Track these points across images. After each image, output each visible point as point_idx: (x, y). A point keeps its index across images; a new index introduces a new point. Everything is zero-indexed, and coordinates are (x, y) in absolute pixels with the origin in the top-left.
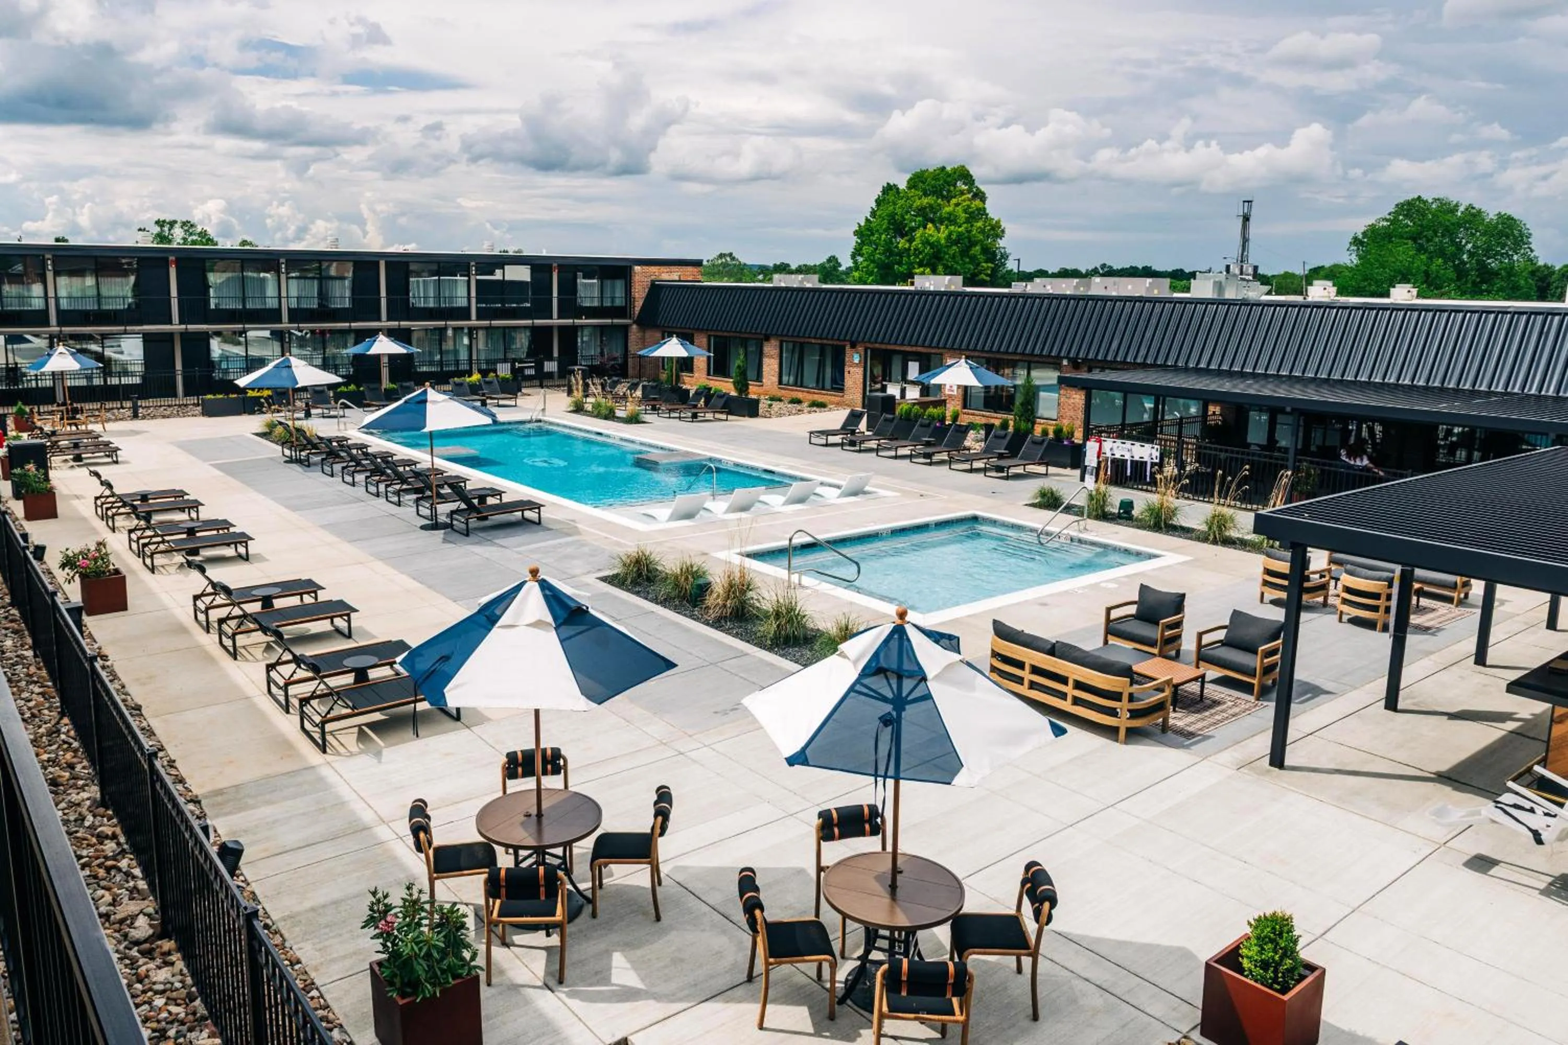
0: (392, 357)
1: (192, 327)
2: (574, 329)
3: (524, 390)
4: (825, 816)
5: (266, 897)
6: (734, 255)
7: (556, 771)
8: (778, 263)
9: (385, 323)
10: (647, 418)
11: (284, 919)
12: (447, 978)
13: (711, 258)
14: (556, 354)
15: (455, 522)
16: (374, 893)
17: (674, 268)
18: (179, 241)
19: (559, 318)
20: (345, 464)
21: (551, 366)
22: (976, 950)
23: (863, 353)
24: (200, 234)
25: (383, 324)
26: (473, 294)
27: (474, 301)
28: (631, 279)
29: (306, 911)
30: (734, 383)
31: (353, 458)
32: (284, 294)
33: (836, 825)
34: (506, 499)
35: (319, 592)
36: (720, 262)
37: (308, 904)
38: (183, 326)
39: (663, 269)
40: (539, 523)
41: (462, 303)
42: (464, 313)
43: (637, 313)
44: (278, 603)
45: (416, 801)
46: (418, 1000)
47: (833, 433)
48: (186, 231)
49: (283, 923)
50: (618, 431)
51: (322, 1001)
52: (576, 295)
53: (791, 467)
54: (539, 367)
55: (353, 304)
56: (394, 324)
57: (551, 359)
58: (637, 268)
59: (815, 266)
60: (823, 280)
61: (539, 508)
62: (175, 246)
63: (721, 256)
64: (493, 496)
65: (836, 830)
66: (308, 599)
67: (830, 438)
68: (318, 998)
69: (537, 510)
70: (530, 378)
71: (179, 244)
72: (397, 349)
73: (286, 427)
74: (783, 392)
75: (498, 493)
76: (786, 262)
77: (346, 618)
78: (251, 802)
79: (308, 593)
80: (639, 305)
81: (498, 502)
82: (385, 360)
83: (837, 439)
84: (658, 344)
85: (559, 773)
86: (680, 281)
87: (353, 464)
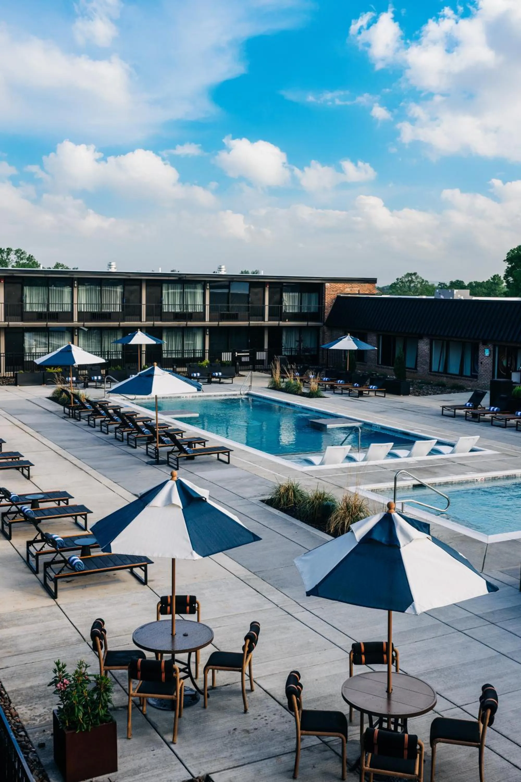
0: (148, 346)
1: (12, 324)
2: (279, 329)
3: (241, 373)
4: (356, 647)
5: (4, 678)
6: (418, 274)
7: (193, 611)
8: (454, 281)
9: (144, 322)
10: (325, 394)
11: (12, 692)
12: (97, 721)
13: (400, 277)
14: (266, 347)
15: (170, 460)
16: (58, 664)
17: (354, 285)
18: (13, 264)
19: (269, 320)
20: (103, 419)
21: (261, 356)
22: (442, 739)
23: (492, 349)
24: (28, 259)
25: (142, 323)
26: (207, 302)
27: (207, 308)
28: (322, 293)
29: (27, 688)
30: (395, 370)
31: (109, 415)
32: (75, 301)
33: (363, 654)
34: (208, 445)
35: (70, 500)
36: (407, 280)
37: (28, 685)
38: (7, 323)
39: (346, 285)
40: (228, 463)
41: (199, 309)
42: (201, 317)
43: (326, 317)
44: (42, 506)
45: (97, 619)
46: (77, 732)
47: (461, 408)
48: (18, 257)
49: (12, 694)
50: (301, 402)
51: (26, 738)
52: (282, 304)
53: (422, 431)
54: (253, 356)
55: (123, 310)
56: (150, 323)
57: (262, 350)
58: (327, 285)
59: (483, 282)
60: (472, 294)
61: (229, 452)
62: (10, 268)
63: (410, 275)
64: (199, 443)
65: (363, 658)
66: (62, 504)
67: (457, 411)
68: (25, 736)
69: (227, 454)
70: (246, 364)
71: (13, 267)
72: (151, 341)
73: (67, 393)
74: (432, 377)
75: (202, 441)
76: (460, 279)
77: (84, 517)
78: (5, 624)
79: (63, 500)
80: (327, 311)
81: (203, 447)
82: (144, 349)
83: (462, 412)
84: (337, 340)
85: (194, 613)
86: (359, 294)
87: (109, 419)
